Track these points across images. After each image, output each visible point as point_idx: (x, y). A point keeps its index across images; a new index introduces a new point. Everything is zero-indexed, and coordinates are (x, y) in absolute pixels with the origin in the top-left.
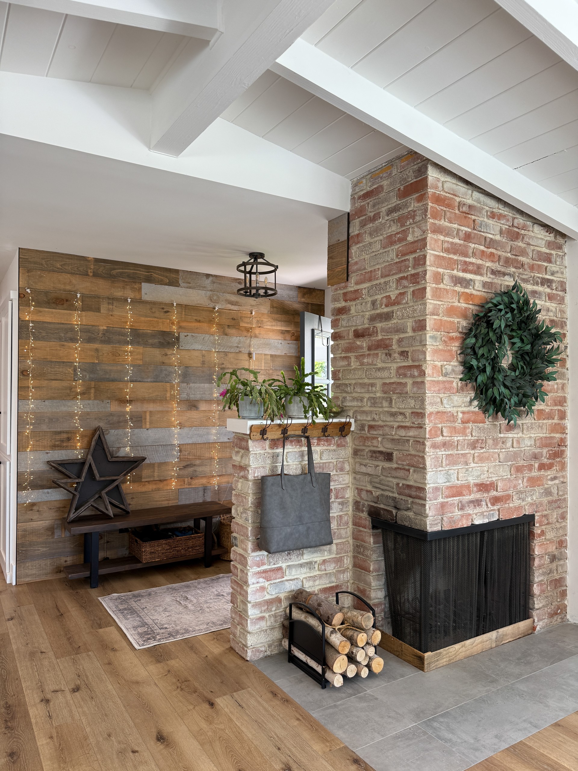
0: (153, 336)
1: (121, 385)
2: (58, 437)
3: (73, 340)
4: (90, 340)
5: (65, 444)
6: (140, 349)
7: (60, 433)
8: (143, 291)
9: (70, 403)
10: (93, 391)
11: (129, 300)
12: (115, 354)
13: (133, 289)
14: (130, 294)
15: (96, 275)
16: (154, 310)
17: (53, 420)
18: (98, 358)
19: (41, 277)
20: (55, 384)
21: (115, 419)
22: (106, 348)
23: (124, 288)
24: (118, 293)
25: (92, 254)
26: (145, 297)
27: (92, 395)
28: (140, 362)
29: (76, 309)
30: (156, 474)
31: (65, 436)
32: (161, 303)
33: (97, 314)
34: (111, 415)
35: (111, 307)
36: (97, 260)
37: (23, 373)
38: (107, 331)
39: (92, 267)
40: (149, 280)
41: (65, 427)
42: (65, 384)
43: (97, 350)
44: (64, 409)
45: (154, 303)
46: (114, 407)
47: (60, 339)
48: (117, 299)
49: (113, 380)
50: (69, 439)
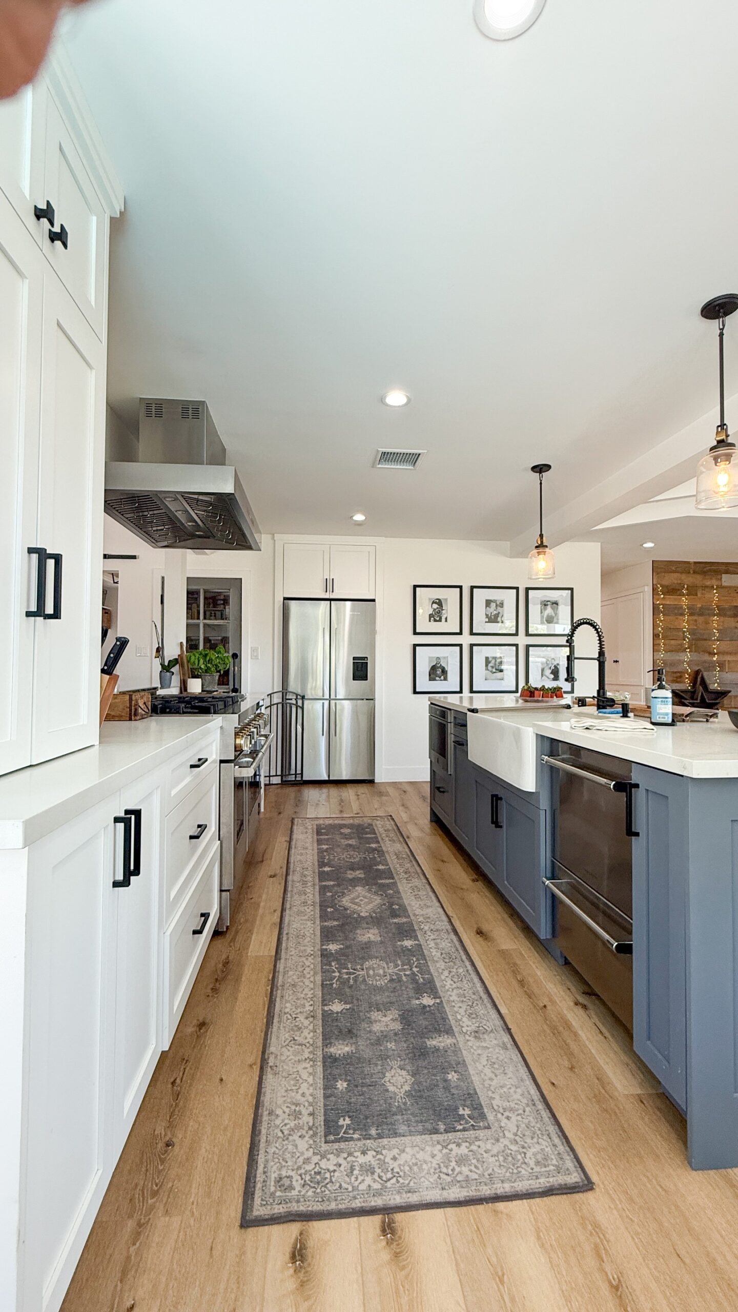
0: (730, 609)
1: (710, 643)
2: (675, 675)
3: (682, 615)
4: (691, 614)
5: (679, 680)
6: (722, 618)
7: (676, 672)
8: (723, 580)
9: (681, 654)
10: (694, 646)
11: (715, 587)
12: (707, 623)
13: (717, 579)
14: (715, 583)
15: (694, 572)
16: (730, 592)
17: (672, 664)
18: (696, 625)
19: (664, 576)
20: (673, 642)
21: (707, 665)
22: (701, 619)
23: (711, 579)
24: (708, 583)
25: (692, 560)
26: (724, 584)
27: (693, 649)
28: (721, 628)
29: (683, 595)
30: (733, 703)
31: (679, 674)
32: (735, 587)
33: (696, 597)
34: (705, 662)
35: (703, 592)
36: (695, 563)
37: (656, 636)
38: (701, 608)
39: (693, 567)
40: (727, 572)
41: (680, 669)
42: (679, 642)
43: (696, 621)
44: (677, 658)
45: (730, 587)
46: (706, 657)
47: (676, 614)
48: (707, 587)
49: (705, 640)
50: (681, 677)
